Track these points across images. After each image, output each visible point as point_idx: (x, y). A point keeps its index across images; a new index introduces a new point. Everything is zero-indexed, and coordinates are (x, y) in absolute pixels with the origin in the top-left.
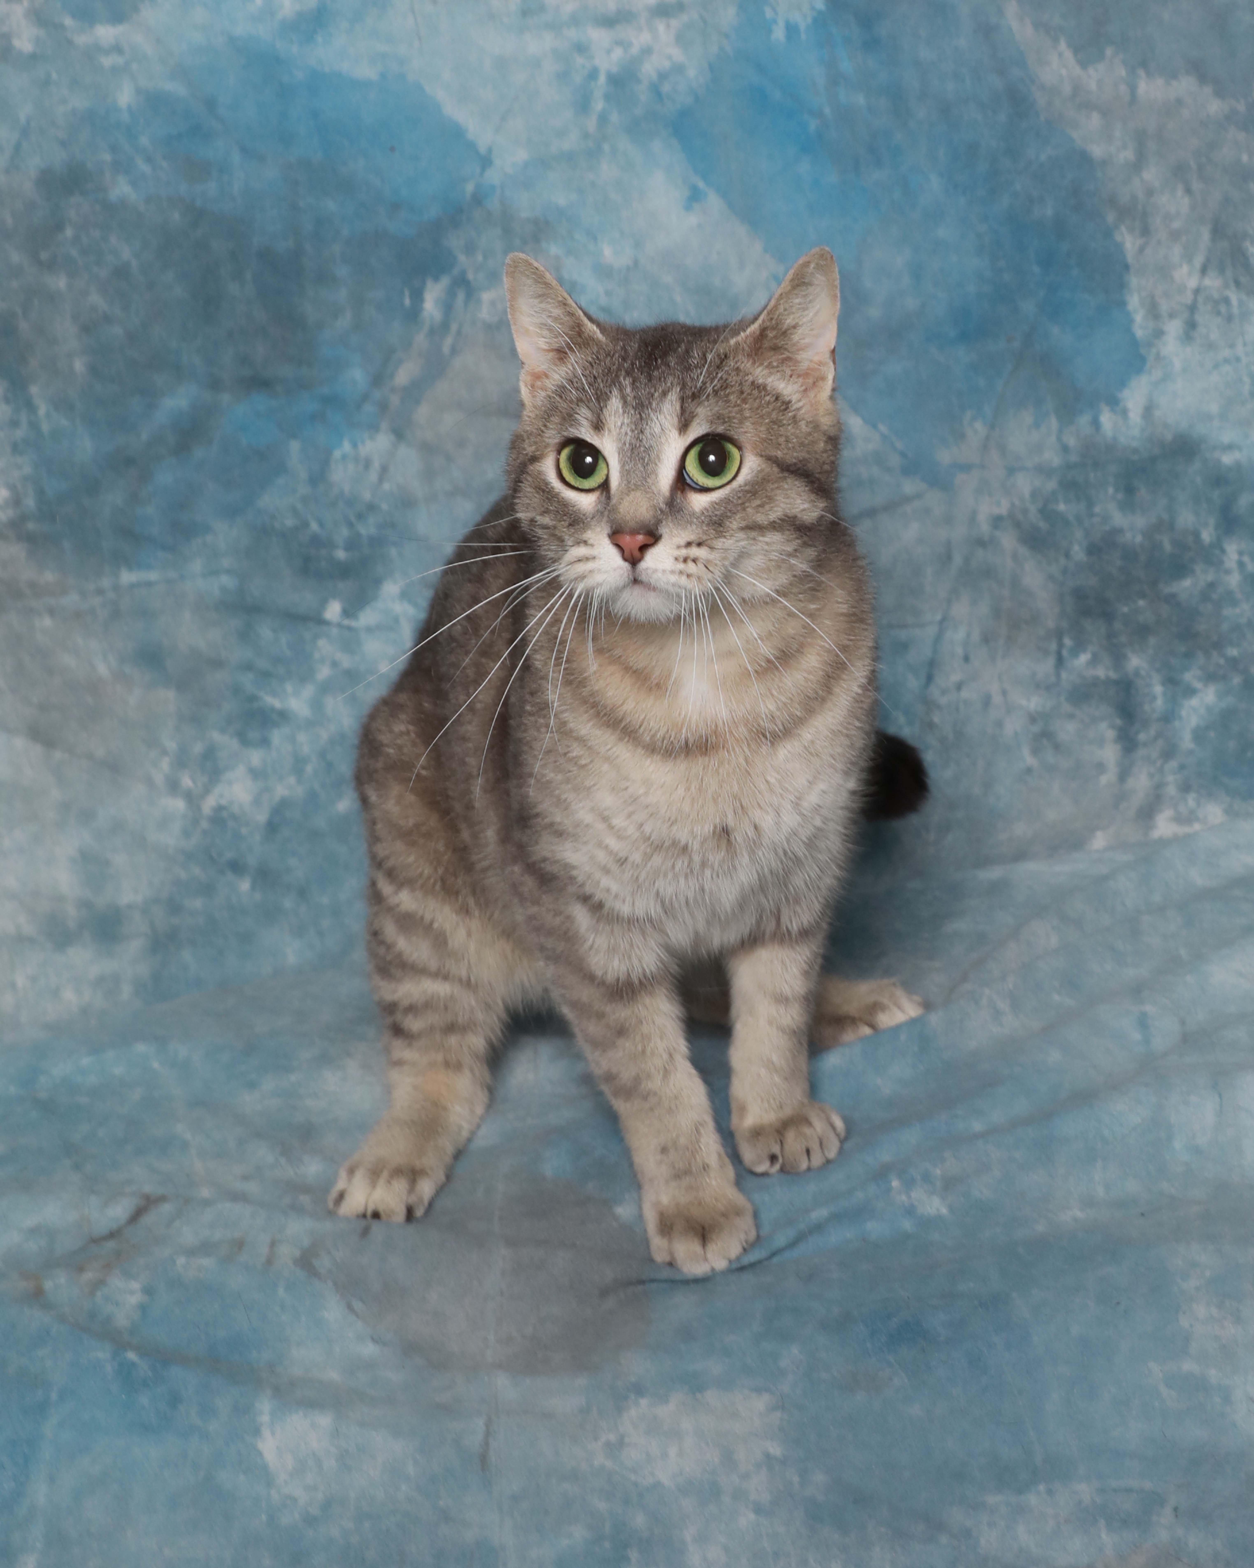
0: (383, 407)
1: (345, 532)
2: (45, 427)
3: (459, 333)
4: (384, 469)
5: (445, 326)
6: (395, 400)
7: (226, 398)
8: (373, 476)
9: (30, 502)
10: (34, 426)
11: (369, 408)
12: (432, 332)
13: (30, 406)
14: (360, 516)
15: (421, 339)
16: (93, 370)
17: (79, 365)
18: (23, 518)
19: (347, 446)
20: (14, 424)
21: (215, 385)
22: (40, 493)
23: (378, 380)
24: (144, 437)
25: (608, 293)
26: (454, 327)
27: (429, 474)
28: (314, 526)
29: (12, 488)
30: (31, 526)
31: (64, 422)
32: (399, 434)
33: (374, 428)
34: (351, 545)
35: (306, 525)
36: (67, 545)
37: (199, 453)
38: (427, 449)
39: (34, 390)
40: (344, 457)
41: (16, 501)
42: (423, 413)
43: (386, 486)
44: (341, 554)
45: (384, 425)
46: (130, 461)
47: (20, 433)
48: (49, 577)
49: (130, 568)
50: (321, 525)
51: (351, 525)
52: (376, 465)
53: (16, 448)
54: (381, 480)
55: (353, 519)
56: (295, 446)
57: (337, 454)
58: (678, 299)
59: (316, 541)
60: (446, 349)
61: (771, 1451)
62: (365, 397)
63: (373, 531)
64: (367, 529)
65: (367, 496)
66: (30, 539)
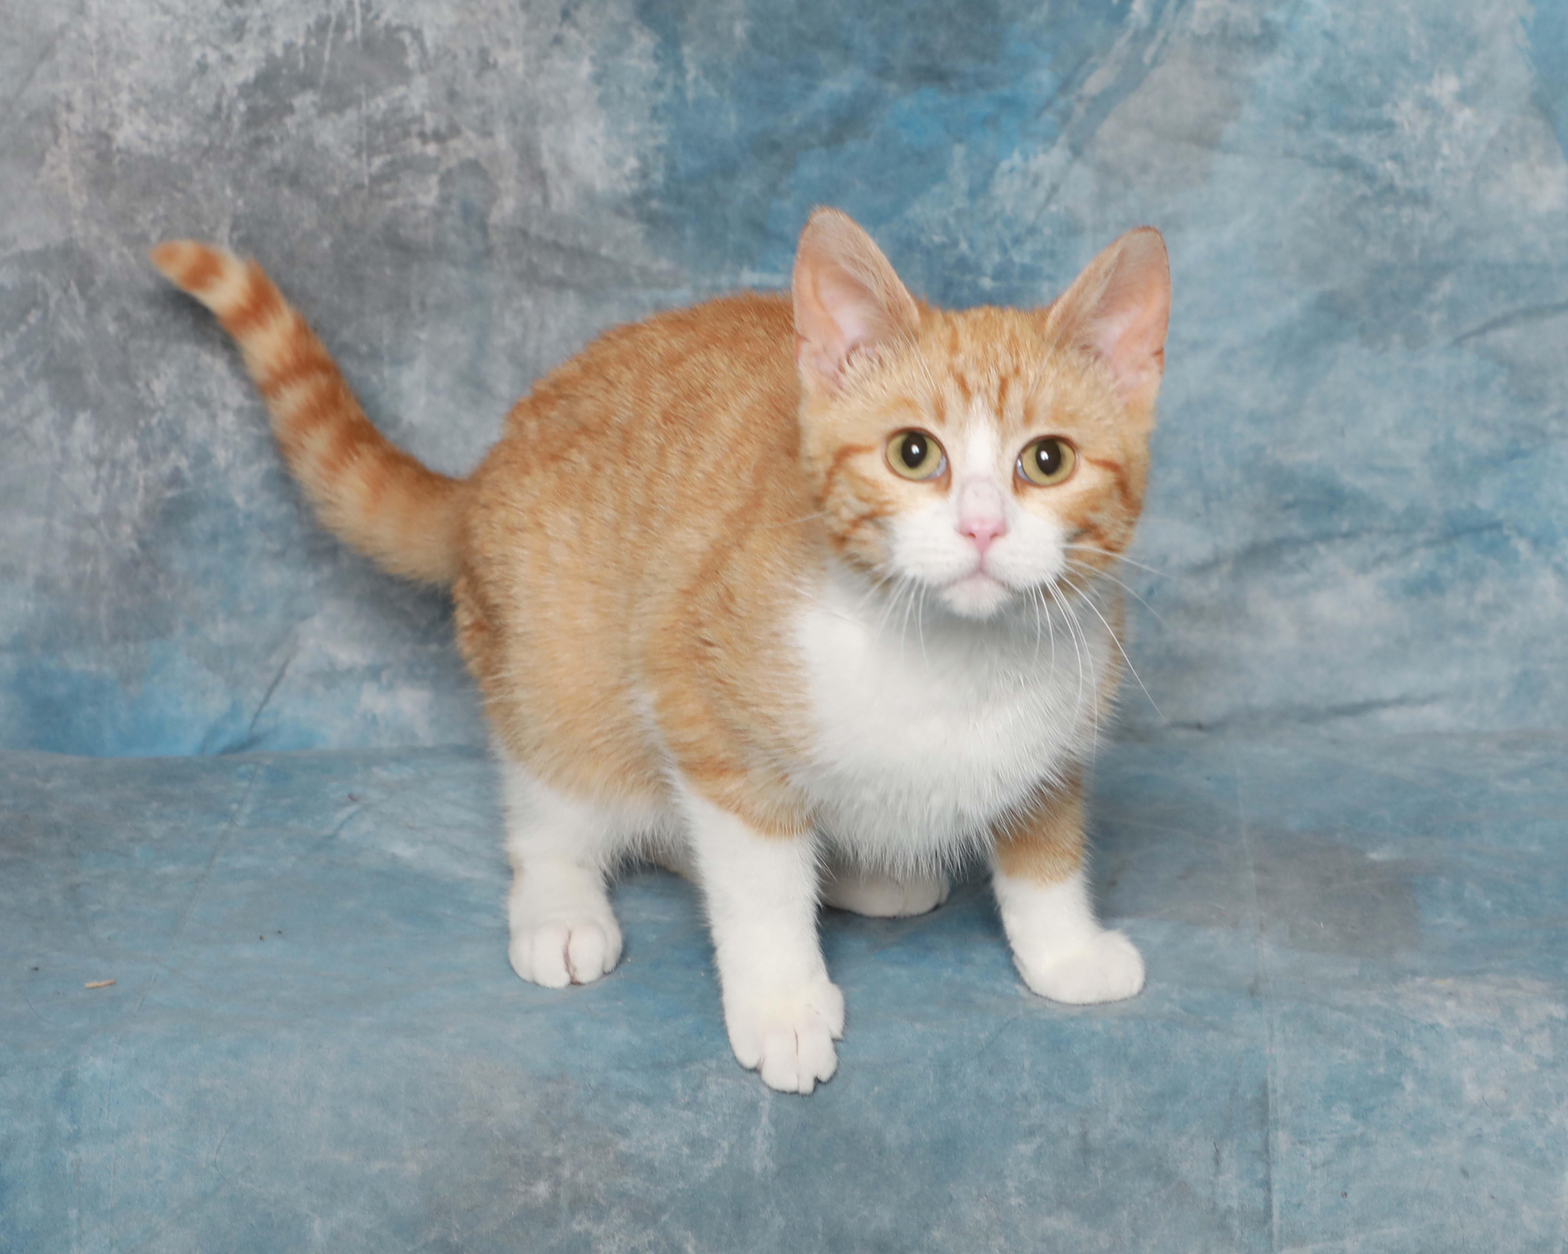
0: (1065, 116)
1: (996, 257)
2: (690, 95)
3: (1165, 41)
4: (1054, 188)
5: (1151, 32)
6: (1080, 110)
7: (892, 87)
8: (1040, 195)
9: (658, 178)
10: (678, 90)
11: (1049, 117)
12: (1135, 38)
13: (679, 68)
14: (1017, 241)
15: (1121, 44)
16: (754, 37)
17: (739, 30)
18: (648, 194)
19: (1016, 158)
20: (659, 85)
21: (884, 71)
22: (672, 168)
23: (1065, 85)
24: (796, 121)
25: (1335, 16)
26: (1160, 34)
27: (1103, 199)
28: (964, 246)
29: (642, 158)
30: (655, 204)
31: (712, 92)
32: (1076, 151)
33: (1050, 140)
34: (999, 274)
35: (955, 243)
36: (689, 232)
37: (852, 146)
38: (1105, 170)
39: (687, 50)
40: (1012, 170)
41: (644, 174)
42: (1107, 129)
43: (1053, 208)
44: (987, 283)
45: (1063, 139)
46: (775, 147)
47: (662, 97)
48: (664, 264)
49: (753, 269)
50: (972, 247)
51: (1004, 250)
52: (1046, 182)
53: (655, 113)
54: (1048, 200)
55: (1008, 243)
56: (959, 151)
57: (1005, 165)
58: (1412, 32)
59: (962, 264)
60: (1147, 59)
61: (1555, 1014)
62: (1049, 103)
63: (1027, 260)
64: (1021, 257)
65: (1030, 216)
66: (652, 220)
